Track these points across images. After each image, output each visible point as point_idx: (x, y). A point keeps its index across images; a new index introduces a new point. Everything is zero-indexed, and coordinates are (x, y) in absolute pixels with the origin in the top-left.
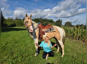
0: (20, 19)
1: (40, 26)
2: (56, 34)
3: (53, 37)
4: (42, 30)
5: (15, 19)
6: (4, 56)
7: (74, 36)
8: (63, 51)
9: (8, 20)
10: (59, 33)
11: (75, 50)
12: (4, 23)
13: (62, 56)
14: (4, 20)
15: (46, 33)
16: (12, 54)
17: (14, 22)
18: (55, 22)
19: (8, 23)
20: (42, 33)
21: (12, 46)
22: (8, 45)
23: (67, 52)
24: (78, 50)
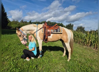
0: (26, 22)
1: (46, 26)
2: (63, 36)
3: (60, 39)
4: (47, 30)
5: (21, 22)
6: (6, 56)
7: (86, 42)
8: (70, 54)
9: (13, 22)
10: (66, 35)
11: (84, 56)
12: (8, 25)
13: (68, 60)
14: (9, 23)
15: (52, 35)
16: (14, 55)
17: (19, 25)
18: (66, 26)
19: (12, 26)
20: (47, 34)
21: (15, 48)
22: (11, 46)
23: (74, 57)
24: (88, 56)
